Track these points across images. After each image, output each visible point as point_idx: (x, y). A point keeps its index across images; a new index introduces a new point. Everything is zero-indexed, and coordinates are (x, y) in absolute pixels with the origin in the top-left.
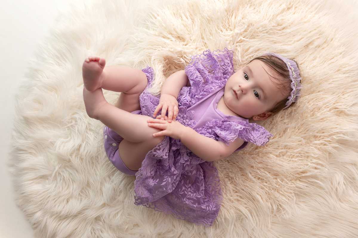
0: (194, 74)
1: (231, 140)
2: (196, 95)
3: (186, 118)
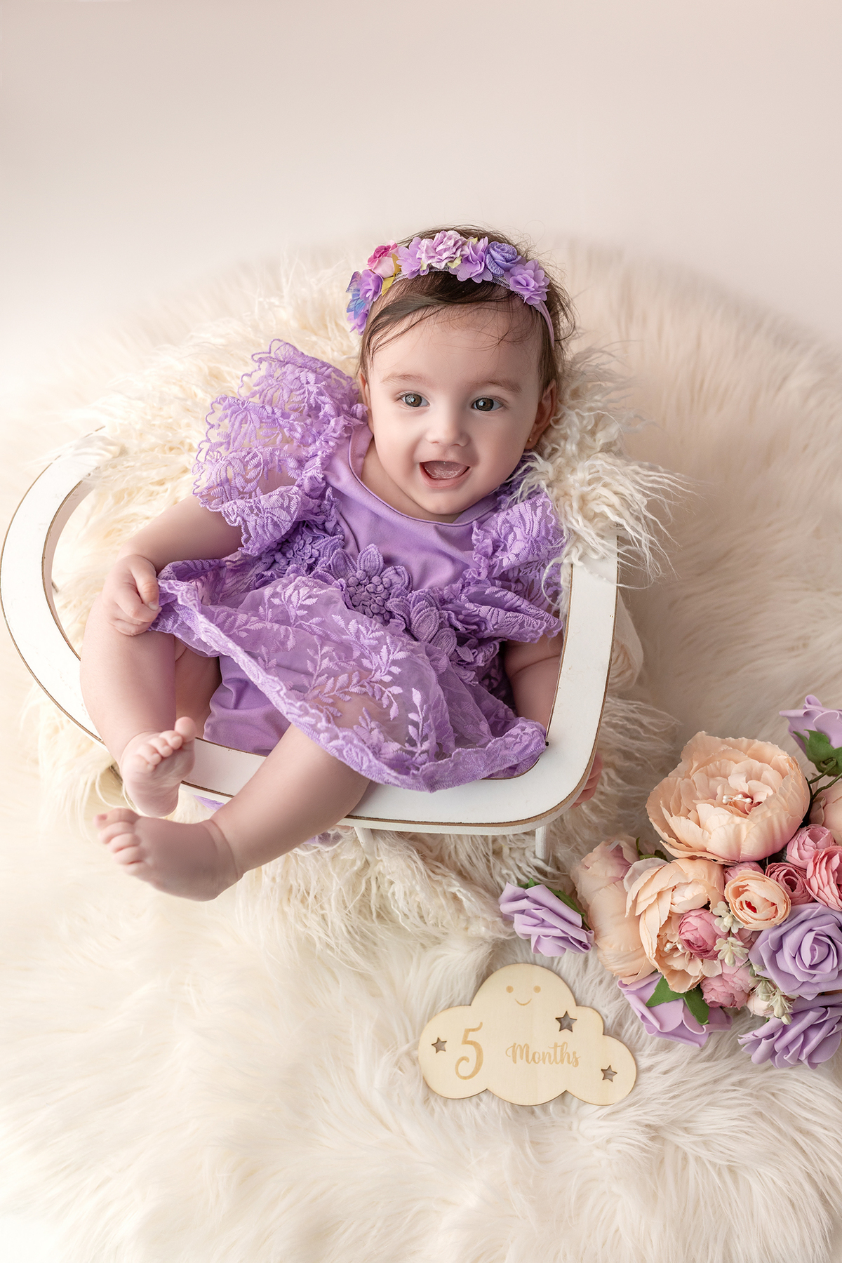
3: (369, 577)
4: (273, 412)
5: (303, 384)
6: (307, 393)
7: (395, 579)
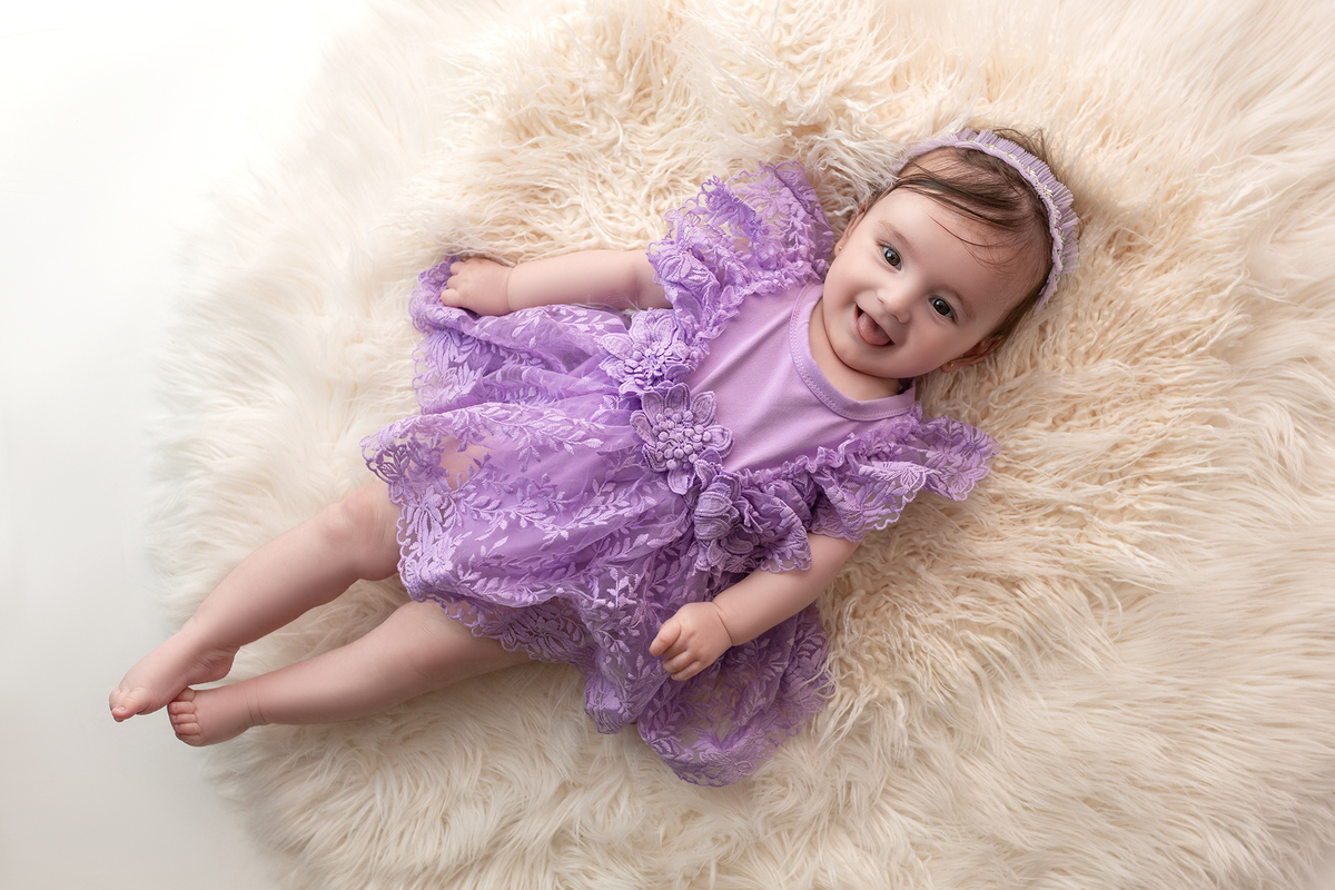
0: (680, 264)
3: (695, 421)
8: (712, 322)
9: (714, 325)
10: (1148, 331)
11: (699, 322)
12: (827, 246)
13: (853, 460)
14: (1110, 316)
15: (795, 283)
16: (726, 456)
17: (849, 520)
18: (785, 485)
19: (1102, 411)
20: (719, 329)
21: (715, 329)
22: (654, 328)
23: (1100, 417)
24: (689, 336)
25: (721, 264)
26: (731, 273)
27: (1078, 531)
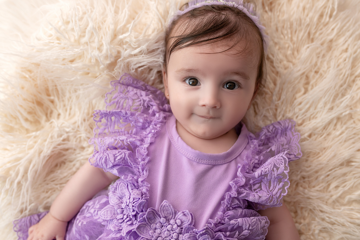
0: (108, 157)
1: (281, 193)
2: (138, 179)
3: (168, 220)
4: (126, 114)
5: (139, 97)
6: (142, 101)
7: (184, 218)
8: (140, 170)
9: (143, 171)
10: (308, 25)
11: (135, 175)
12: (162, 97)
13: (248, 175)
14: (288, 32)
15: (161, 125)
16: (194, 223)
17: (270, 202)
18: (231, 213)
19: (319, 69)
20: (146, 171)
21: (145, 172)
22: (118, 192)
23: (321, 71)
24: (136, 184)
25: (126, 143)
26: (132, 143)
27: (352, 121)
